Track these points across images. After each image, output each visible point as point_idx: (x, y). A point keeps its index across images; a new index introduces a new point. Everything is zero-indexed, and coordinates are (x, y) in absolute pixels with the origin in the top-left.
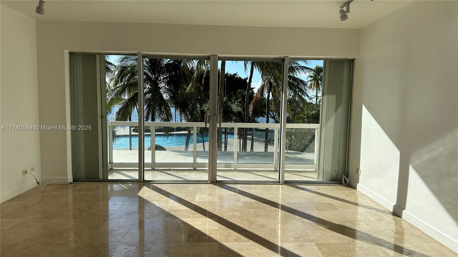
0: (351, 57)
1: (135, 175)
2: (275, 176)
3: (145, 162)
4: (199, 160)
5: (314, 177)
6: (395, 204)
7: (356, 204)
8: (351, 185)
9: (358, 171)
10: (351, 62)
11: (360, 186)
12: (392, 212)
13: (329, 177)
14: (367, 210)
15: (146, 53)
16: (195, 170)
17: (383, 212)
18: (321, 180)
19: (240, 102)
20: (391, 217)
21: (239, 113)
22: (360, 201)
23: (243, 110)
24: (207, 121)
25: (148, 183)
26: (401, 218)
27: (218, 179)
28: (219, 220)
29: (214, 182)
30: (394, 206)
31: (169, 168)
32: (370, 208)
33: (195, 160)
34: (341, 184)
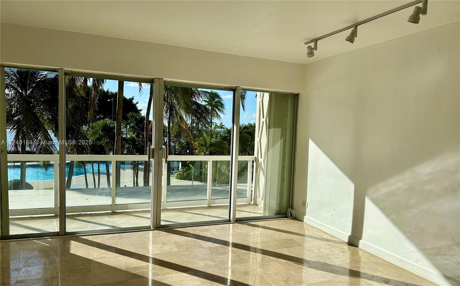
0: (296, 92)
4: (119, 201)
5: (260, 212)
6: (350, 234)
7: (303, 235)
8: (298, 218)
9: (304, 204)
10: (296, 97)
11: (307, 219)
12: (347, 242)
13: (274, 212)
14: (326, 242)
15: (70, 69)
16: (114, 213)
17: (340, 243)
18: (267, 214)
19: (133, 127)
20: (346, 247)
21: (133, 140)
23: (138, 136)
24: (151, 156)
26: (358, 247)
29: (158, 227)
30: (350, 237)
31: (79, 213)
32: (327, 240)
33: (113, 201)
34: (286, 217)
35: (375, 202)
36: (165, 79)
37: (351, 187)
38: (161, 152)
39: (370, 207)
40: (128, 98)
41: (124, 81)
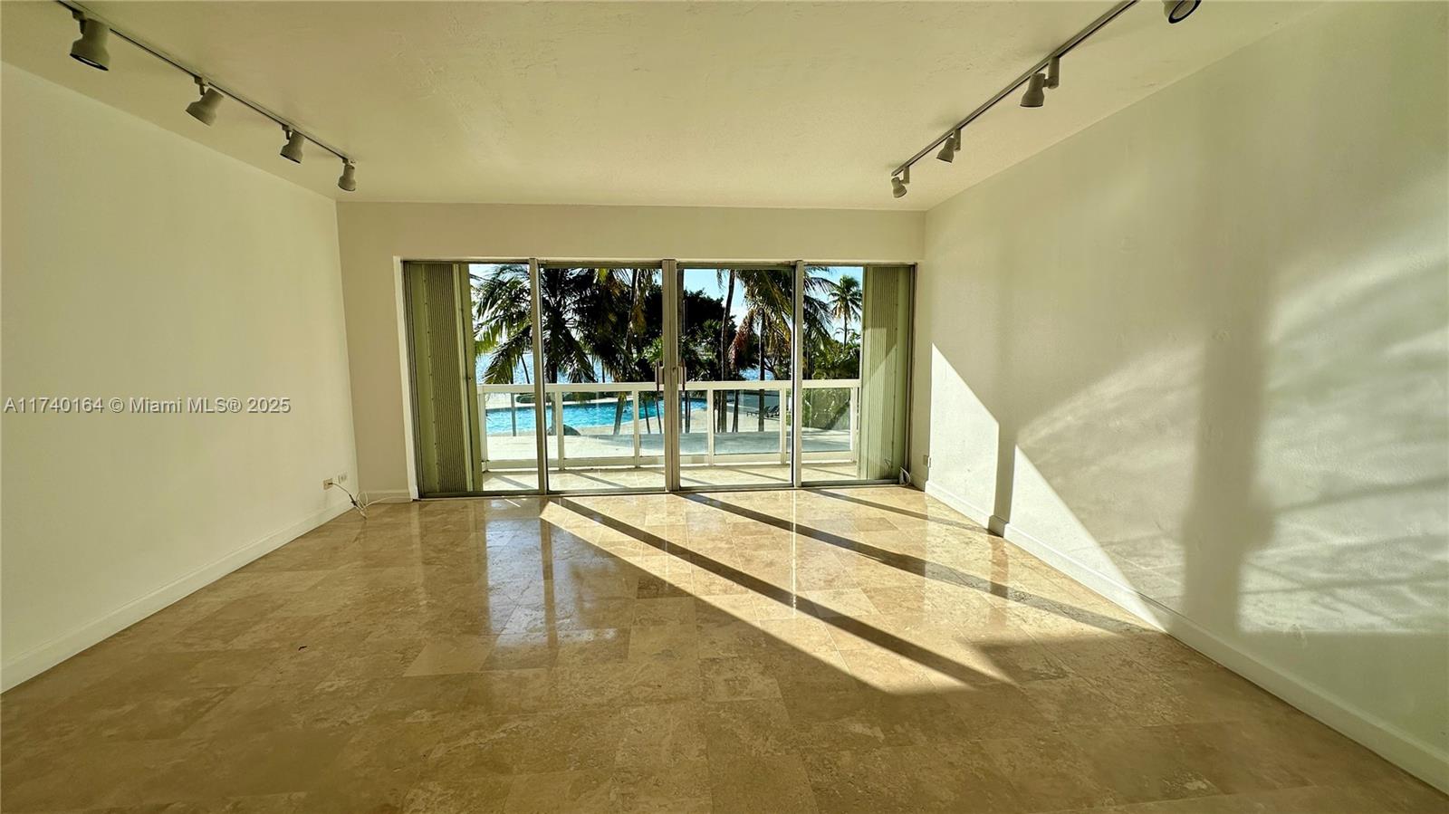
0: (911, 262)
1: (532, 483)
2: (785, 475)
3: (549, 457)
4: (644, 452)
5: (851, 474)
6: (992, 514)
7: (925, 517)
8: (915, 485)
9: (926, 459)
10: (911, 270)
11: (930, 486)
12: (987, 527)
13: (877, 472)
14: (945, 527)
15: (545, 259)
16: (637, 468)
17: (973, 529)
18: (863, 478)
19: (711, 343)
20: (986, 536)
21: (710, 363)
22: (932, 511)
23: (718, 357)
24: (660, 381)
25: (555, 496)
26: (1002, 537)
27: (683, 484)
28: (691, 557)
29: (677, 490)
30: (991, 519)
31: (590, 468)
32: (950, 523)
33: (637, 452)
34: (898, 483)
35: (1031, 455)
36: (678, 260)
37: (994, 428)
38: (675, 373)
39: (1021, 464)
40: (715, 299)
41: (685, 270)
